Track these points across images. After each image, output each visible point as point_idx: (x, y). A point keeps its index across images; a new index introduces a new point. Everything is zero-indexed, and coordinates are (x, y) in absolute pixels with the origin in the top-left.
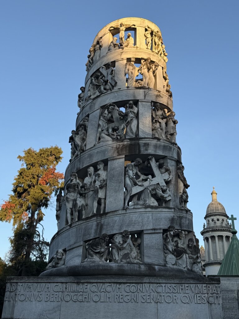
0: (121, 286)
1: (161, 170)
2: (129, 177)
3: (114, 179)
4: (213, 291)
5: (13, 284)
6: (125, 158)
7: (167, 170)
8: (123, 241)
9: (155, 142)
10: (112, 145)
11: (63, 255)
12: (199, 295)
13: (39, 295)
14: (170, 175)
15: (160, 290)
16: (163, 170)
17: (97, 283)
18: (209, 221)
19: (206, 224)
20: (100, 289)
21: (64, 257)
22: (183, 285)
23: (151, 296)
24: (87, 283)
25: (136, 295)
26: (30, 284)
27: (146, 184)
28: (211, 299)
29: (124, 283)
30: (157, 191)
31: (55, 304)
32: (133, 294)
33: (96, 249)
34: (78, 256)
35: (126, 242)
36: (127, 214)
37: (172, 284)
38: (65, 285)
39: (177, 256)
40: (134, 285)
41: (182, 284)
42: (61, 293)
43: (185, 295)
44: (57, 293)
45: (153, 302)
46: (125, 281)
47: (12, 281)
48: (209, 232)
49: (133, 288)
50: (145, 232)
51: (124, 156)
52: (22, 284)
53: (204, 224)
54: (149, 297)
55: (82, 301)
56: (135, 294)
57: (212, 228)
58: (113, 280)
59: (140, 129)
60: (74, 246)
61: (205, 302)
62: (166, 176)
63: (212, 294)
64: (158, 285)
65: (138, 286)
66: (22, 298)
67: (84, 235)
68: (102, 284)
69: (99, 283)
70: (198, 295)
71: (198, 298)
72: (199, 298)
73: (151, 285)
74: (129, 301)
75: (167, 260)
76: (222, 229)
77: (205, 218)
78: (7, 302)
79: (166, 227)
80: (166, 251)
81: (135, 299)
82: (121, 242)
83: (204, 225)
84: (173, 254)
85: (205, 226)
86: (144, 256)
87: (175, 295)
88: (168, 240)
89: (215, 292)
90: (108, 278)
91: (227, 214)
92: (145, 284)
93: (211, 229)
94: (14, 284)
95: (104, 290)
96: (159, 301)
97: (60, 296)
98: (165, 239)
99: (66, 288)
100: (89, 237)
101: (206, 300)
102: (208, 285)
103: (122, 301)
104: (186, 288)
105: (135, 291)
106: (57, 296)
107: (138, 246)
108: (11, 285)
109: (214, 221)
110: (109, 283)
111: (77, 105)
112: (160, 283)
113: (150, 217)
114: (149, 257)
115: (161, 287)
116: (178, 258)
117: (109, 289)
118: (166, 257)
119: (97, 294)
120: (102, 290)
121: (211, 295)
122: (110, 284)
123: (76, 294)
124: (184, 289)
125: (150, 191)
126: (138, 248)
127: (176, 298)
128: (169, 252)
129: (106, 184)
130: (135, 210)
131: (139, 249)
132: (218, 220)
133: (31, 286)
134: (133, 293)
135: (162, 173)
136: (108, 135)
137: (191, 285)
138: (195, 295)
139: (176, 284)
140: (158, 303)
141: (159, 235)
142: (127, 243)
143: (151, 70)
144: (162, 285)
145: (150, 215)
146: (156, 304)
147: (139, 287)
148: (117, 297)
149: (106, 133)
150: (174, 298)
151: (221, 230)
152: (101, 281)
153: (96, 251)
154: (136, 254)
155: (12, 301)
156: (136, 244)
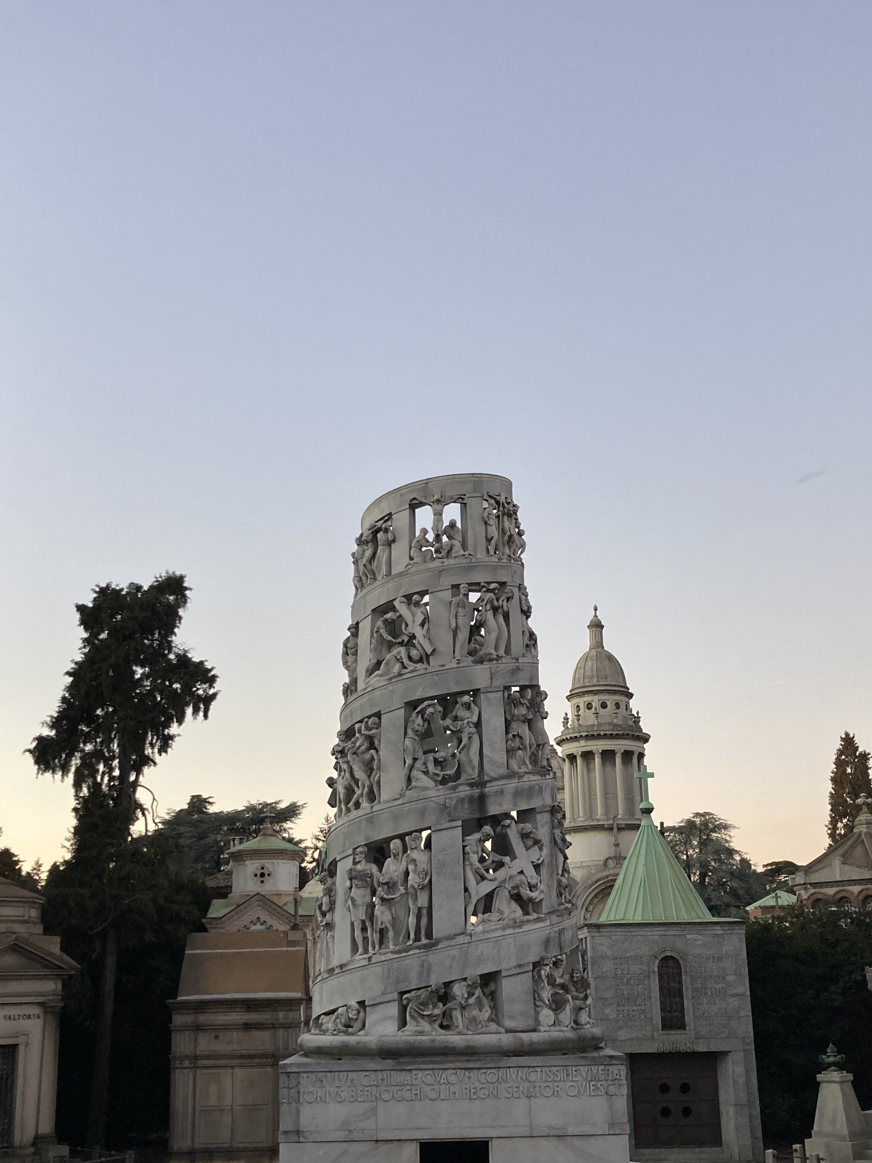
0: (472, 1074)
1: (525, 840)
2: (471, 864)
3: (444, 870)
4: (615, 1077)
5: (291, 1075)
6: (462, 826)
7: (537, 842)
8: (468, 993)
9: (514, 785)
10: (437, 798)
11: (359, 1013)
12: (594, 1083)
13: (339, 1092)
14: (541, 849)
15: (533, 1077)
16: (530, 842)
17: (433, 1069)
18: (578, 706)
19: (570, 716)
20: (438, 1079)
21: (362, 1014)
22: (570, 1068)
23: (520, 1087)
24: (416, 1069)
25: (497, 1087)
26: (321, 1074)
27: (502, 873)
28: (611, 1088)
29: (479, 1069)
30: (521, 889)
31: (367, 1105)
32: (492, 1085)
33: (423, 1011)
34: (391, 1018)
35: (473, 994)
36: (472, 944)
37: (553, 1068)
38: (380, 1076)
39: (555, 1010)
40: (492, 1071)
41: (567, 1068)
42: (374, 1088)
43: (573, 1084)
44: (368, 1089)
45: (524, 1097)
46: (477, 1065)
47: (288, 1070)
48: (578, 741)
49: (491, 1076)
50: (503, 974)
51: (460, 823)
52: (307, 1075)
53: (566, 714)
54: (517, 1090)
55: (410, 1098)
56: (496, 1085)
57: (588, 732)
58: (459, 1065)
59: (486, 755)
60: (382, 1000)
61: (602, 1094)
62: (535, 854)
63: (613, 1080)
64: (531, 1069)
65: (500, 1073)
66: (311, 1098)
67: (398, 981)
68: (441, 1072)
69: (437, 1069)
70: (591, 1084)
71: (592, 1088)
72: (594, 1088)
73: (520, 1069)
74: (485, 1096)
75: (541, 1018)
76: (614, 733)
77: (569, 698)
78: (285, 1105)
79: (536, 959)
80: (538, 1003)
81: (495, 1093)
82: (466, 996)
83: (566, 719)
84: (550, 1008)
85: (568, 722)
86: (503, 1015)
87: (557, 1084)
88: (542, 985)
89: (617, 1077)
90: (451, 1062)
91: (628, 686)
92: (511, 1069)
93: (584, 734)
94: (293, 1075)
95: (445, 1081)
96: (533, 1094)
97: (374, 1093)
98: (537, 980)
99: (383, 1080)
100: (408, 986)
101: (603, 1090)
102: (608, 1068)
103: (475, 1097)
104: (574, 1073)
105: (494, 1081)
106: (368, 1093)
107: (489, 994)
108: (289, 1076)
109: (593, 710)
110: (453, 1069)
111: (342, 664)
112: (533, 1067)
113: (512, 945)
114: (512, 1017)
115: (535, 1073)
116: (557, 1012)
117: (453, 1079)
118: (537, 1013)
119: (433, 1087)
120: (442, 1081)
121: (610, 1082)
122: (454, 1072)
123: (400, 1088)
124: (571, 1074)
125: (509, 892)
126: (490, 997)
127: (558, 1089)
128: (543, 1005)
129: (430, 881)
130: (486, 934)
131: (493, 999)
132: (604, 705)
133: (324, 1078)
134: (492, 1083)
135: (527, 849)
136: (426, 773)
137: (581, 1068)
138: (588, 1084)
139: (559, 1068)
140: (532, 1098)
141: (526, 975)
142: (475, 996)
143: (500, 611)
144: (537, 1069)
145: (510, 940)
146: (527, 1099)
147: (501, 1075)
148: (467, 1091)
149: (423, 768)
150: (556, 1089)
151: (612, 734)
152: (440, 1066)
153: (425, 1013)
154: (489, 1011)
155: (294, 1104)
156: (488, 991)
